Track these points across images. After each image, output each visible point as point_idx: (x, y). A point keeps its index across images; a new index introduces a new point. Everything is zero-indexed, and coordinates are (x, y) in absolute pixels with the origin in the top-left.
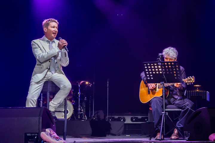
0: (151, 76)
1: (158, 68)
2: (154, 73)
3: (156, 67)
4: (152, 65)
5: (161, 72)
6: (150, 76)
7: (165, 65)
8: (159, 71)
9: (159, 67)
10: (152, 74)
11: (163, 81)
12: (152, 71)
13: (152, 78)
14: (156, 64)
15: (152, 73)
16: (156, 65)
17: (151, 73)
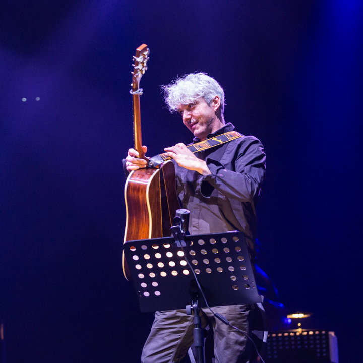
0: (155, 284)
1: (176, 259)
2: (164, 274)
3: (169, 255)
4: (156, 247)
5: (186, 272)
6: (149, 284)
7: (197, 248)
8: (179, 268)
9: (181, 254)
10: (158, 278)
11: (195, 302)
12: (157, 270)
13: (158, 293)
14: (167, 246)
15: (158, 274)
16: (168, 250)
17: (152, 275)
